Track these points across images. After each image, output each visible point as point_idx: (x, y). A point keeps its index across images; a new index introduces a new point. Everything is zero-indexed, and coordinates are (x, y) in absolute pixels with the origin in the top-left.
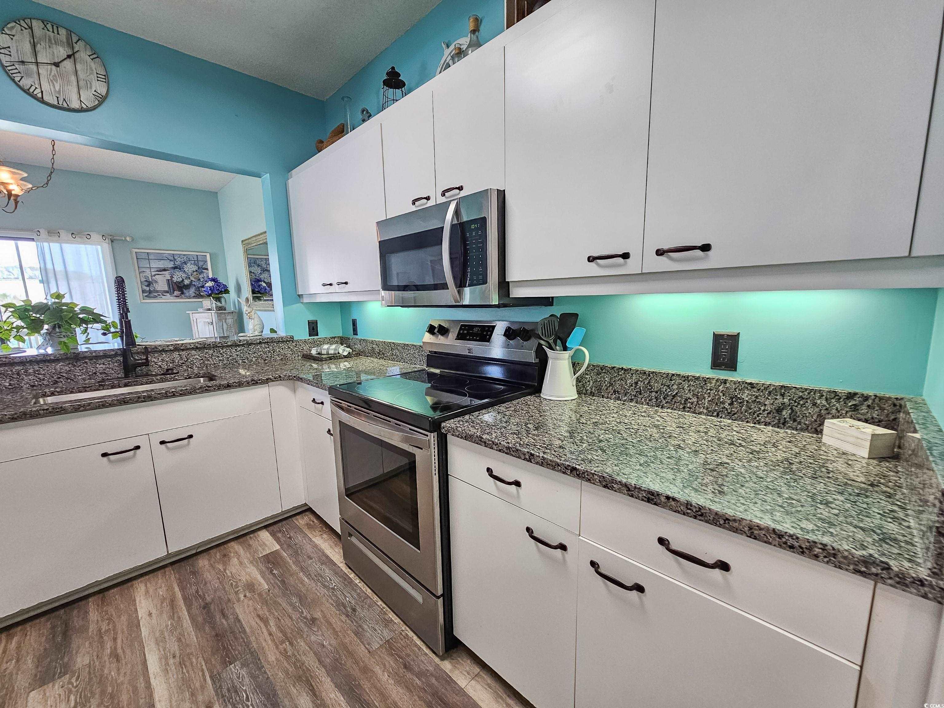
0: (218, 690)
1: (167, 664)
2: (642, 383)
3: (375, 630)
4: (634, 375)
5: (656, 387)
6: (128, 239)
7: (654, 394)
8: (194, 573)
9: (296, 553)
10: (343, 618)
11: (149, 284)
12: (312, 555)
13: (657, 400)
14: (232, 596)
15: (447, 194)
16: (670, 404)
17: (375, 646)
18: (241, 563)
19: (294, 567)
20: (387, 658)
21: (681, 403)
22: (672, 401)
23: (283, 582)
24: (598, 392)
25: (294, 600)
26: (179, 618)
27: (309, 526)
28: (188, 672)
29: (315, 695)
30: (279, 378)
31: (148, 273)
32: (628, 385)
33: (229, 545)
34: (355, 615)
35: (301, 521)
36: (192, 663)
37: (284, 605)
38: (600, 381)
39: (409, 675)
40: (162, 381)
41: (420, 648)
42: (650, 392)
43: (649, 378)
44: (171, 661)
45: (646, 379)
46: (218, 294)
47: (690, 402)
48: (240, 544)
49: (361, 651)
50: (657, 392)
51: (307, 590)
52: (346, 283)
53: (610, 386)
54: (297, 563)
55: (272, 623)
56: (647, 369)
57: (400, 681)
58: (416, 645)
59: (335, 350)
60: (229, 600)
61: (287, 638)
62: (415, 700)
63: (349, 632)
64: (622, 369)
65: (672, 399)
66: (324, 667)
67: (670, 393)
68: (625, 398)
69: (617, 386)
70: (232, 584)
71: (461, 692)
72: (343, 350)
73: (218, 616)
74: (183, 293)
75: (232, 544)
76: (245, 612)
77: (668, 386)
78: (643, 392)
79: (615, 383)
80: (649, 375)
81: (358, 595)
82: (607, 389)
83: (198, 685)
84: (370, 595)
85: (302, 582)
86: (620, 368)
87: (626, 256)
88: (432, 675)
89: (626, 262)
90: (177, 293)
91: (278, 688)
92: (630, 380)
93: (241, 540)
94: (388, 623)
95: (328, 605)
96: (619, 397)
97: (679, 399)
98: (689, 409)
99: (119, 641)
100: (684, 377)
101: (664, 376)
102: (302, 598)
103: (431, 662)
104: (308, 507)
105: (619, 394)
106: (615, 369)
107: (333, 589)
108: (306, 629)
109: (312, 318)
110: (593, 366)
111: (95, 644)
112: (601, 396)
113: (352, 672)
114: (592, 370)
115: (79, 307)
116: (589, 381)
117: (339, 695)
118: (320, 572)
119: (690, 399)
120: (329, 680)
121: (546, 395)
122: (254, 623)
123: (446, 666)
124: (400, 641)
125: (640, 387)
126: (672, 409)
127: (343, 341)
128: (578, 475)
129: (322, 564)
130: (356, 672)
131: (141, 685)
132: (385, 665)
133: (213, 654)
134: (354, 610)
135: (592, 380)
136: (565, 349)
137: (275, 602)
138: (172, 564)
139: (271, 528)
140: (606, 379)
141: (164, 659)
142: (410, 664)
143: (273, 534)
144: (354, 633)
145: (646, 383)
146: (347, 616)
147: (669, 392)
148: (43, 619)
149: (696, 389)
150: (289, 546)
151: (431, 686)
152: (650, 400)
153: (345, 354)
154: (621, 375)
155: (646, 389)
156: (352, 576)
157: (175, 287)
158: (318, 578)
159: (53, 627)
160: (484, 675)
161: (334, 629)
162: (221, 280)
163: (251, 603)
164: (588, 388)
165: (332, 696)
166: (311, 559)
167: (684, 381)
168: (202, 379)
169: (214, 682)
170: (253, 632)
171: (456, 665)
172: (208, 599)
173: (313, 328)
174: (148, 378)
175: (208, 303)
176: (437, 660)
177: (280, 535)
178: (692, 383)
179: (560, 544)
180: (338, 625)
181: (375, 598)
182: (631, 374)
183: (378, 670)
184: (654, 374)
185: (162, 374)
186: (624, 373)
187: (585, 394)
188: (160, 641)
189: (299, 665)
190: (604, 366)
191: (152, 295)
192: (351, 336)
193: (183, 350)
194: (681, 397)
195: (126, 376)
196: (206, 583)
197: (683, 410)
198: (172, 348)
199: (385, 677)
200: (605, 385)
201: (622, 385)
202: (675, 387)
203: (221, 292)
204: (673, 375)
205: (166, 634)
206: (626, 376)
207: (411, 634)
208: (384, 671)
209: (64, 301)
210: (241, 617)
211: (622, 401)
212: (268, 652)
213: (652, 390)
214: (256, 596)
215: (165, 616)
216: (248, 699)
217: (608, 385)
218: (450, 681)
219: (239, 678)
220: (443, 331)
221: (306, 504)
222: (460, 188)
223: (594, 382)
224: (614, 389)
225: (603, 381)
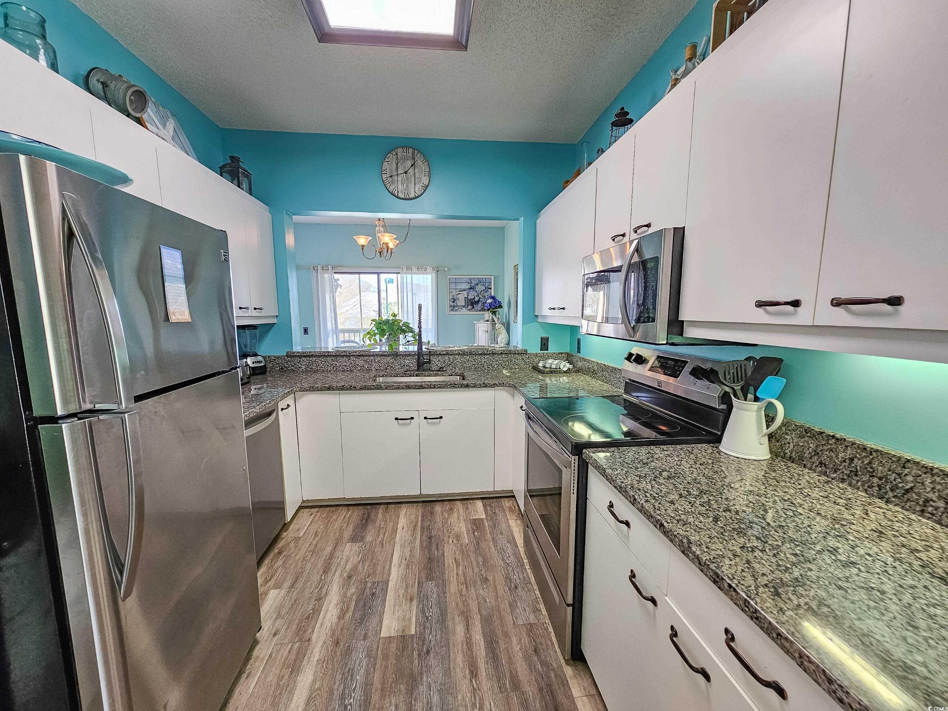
0: (419, 592)
1: (401, 562)
2: (860, 462)
3: (525, 611)
4: (849, 448)
5: (879, 472)
6: (446, 269)
7: (875, 480)
8: (432, 513)
9: (494, 526)
10: (507, 589)
11: (454, 300)
12: (504, 532)
13: (880, 489)
14: (446, 538)
15: (639, 231)
16: (900, 500)
17: (520, 622)
18: (458, 518)
19: (489, 535)
20: (524, 636)
21: (918, 503)
22: (903, 497)
23: (478, 543)
24: (799, 459)
25: (480, 559)
26: (415, 537)
27: (511, 510)
28: (409, 572)
29: (468, 629)
30: (502, 385)
31: (454, 294)
32: (840, 460)
33: (456, 502)
34: (515, 591)
35: (507, 503)
36: (412, 569)
37: (472, 559)
38: (803, 446)
39: (535, 658)
40: (436, 375)
41: (553, 644)
42: (871, 476)
43: (871, 457)
44: (404, 561)
45: (865, 457)
46: (494, 309)
47: (932, 506)
48: (463, 504)
49: (509, 619)
50: (880, 479)
51: (491, 557)
52: (563, 309)
53: (815, 455)
54: (492, 533)
55: (461, 568)
56: (871, 444)
57: (527, 658)
58: (551, 640)
59: (557, 365)
60: (443, 540)
61: (466, 583)
62: (532, 679)
63: (506, 601)
64: (833, 437)
65: (904, 494)
66: (481, 616)
67: (900, 485)
68: (835, 475)
69: (824, 458)
70: (448, 530)
71: (573, 701)
72: (565, 366)
73: (434, 547)
74: (473, 307)
75: (458, 502)
76: (449, 552)
77: (899, 475)
78: (860, 473)
79: (822, 454)
80: (871, 452)
81: (524, 577)
82: (811, 458)
83: (411, 583)
84: (533, 583)
85: (490, 549)
86: (830, 436)
87: (796, 304)
88: (553, 670)
89: (796, 311)
90: (470, 307)
91: (449, 611)
92: (843, 454)
93: (464, 502)
94: (536, 610)
95: (500, 574)
96: (826, 473)
97: (915, 497)
98: (930, 516)
99: (386, 536)
100: (926, 468)
101: (894, 459)
102: (485, 561)
103: (557, 660)
104: (512, 494)
105: (826, 468)
106: (824, 435)
107: (508, 564)
108: (479, 583)
109: (544, 335)
110: (796, 425)
111: (376, 532)
112: (803, 465)
113: (496, 630)
114: (793, 430)
115: (402, 323)
116: (789, 443)
117: (482, 640)
118: (504, 548)
119: (934, 501)
120: (480, 625)
121: (726, 449)
122: (451, 562)
123: (569, 671)
124: (540, 629)
125: (856, 466)
126: (903, 508)
127: (569, 358)
128: (665, 532)
129: (508, 542)
130: (499, 633)
131: (387, 567)
132: (520, 640)
133: (424, 569)
134: (516, 587)
135: (793, 442)
136: (756, 399)
137: (468, 555)
138: (424, 502)
139: (485, 501)
140: (811, 445)
141: (401, 558)
142: (540, 651)
143: (485, 506)
144: (509, 604)
145: (865, 463)
146: (510, 589)
147: (900, 483)
148: (361, 507)
149: (944, 490)
150: (492, 519)
151: (549, 677)
152: (869, 487)
153: (565, 369)
154: (831, 444)
155: (866, 471)
156: (526, 561)
157: (469, 303)
158: (501, 551)
159: (364, 514)
160: (598, 700)
161: (497, 593)
162: (499, 298)
163: (454, 547)
164: (787, 451)
165: (478, 637)
166: (502, 535)
167: (925, 473)
168: (458, 377)
169: (418, 587)
170: (449, 567)
171: (577, 676)
172: (433, 534)
173: (544, 343)
174: (429, 371)
175: (488, 315)
176: (563, 661)
177: (489, 508)
178: (938, 479)
179: (651, 597)
180: (501, 592)
181: (536, 587)
182: (845, 446)
183: (514, 639)
184: (879, 453)
185: (437, 371)
186: (835, 443)
187: (782, 458)
188: (403, 546)
189: (465, 603)
190: (809, 428)
191: (455, 309)
192: (575, 353)
193: (451, 355)
194: (918, 494)
195: (418, 370)
196: (435, 523)
197: (920, 513)
198: (444, 353)
199: (517, 648)
200: (808, 452)
201: (831, 458)
202: (909, 478)
203: (496, 308)
204: (908, 461)
205: (407, 544)
206: (838, 447)
207: (551, 629)
208: (518, 644)
209: (397, 318)
210: (445, 554)
211: (830, 478)
212: (452, 585)
213: (874, 474)
214: (459, 545)
215: (409, 533)
216: (431, 607)
217: (813, 454)
218: (565, 684)
219: (431, 592)
220: (640, 360)
221: (512, 491)
222: (648, 226)
223: (795, 445)
224: (819, 460)
225: (806, 447)
